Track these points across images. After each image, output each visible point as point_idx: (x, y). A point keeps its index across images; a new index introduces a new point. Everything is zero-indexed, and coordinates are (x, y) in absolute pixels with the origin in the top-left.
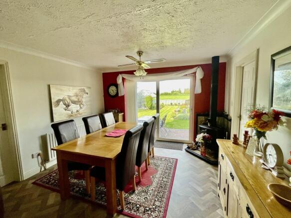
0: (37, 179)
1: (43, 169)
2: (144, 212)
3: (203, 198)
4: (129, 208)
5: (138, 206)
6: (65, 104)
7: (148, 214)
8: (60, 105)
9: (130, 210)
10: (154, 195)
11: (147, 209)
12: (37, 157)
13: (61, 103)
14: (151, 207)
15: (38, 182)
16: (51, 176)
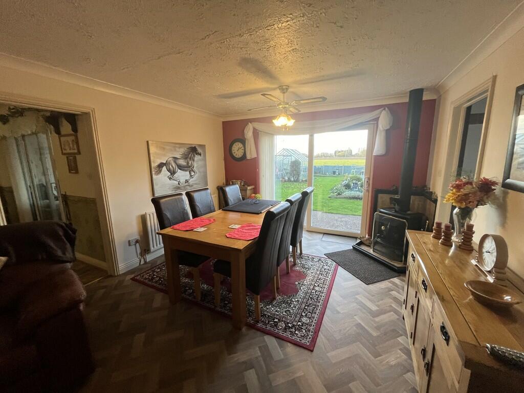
0: (136, 274)
1: (142, 262)
2: (285, 329)
3: (377, 319)
4: (263, 322)
5: (276, 320)
6: (169, 170)
7: (291, 331)
8: (162, 172)
9: (265, 324)
10: (299, 308)
11: (290, 325)
12: (135, 245)
13: (164, 168)
14: (295, 324)
15: (138, 278)
16: (154, 271)
